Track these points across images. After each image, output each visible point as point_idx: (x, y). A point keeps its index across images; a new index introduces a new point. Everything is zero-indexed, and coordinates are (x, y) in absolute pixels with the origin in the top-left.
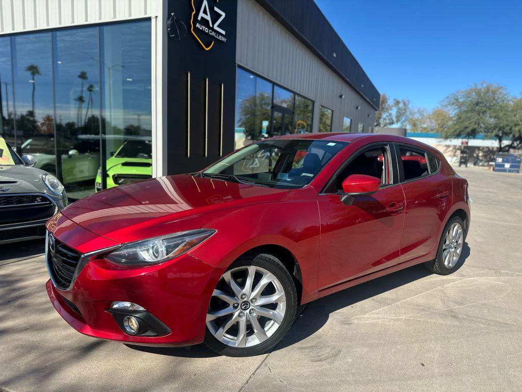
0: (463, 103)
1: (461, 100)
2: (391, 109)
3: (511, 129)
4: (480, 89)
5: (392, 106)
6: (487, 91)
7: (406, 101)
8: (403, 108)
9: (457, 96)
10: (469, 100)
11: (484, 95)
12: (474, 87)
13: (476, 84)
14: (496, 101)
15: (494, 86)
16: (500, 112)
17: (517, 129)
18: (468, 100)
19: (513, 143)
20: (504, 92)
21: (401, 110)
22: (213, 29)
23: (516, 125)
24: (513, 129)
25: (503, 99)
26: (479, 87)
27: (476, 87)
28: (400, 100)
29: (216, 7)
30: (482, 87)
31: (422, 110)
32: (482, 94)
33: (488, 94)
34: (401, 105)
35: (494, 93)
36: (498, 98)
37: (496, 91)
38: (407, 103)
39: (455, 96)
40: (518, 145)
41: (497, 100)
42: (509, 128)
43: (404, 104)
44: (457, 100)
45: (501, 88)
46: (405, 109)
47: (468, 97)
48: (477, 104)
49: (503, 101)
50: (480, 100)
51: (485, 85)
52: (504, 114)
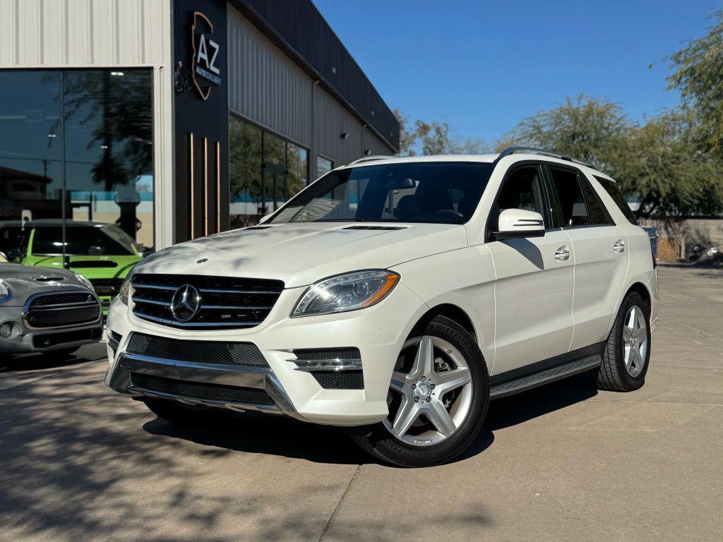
0: (549, 136)
1: (544, 130)
2: (411, 142)
3: (634, 183)
4: (578, 108)
5: (414, 136)
6: (589, 113)
7: (441, 125)
8: (436, 141)
9: (538, 122)
10: (560, 130)
11: (584, 119)
12: (565, 105)
13: (568, 99)
14: (607, 129)
15: (601, 104)
16: (613, 151)
17: (644, 181)
18: (557, 128)
19: (642, 207)
20: (618, 115)
21: (434, 144)
22: (208, 70)
23: (642, 175)
24: (638, 182)
25: (618, 126)
26: (575, 105)
27: (569, 104)
28: (429, 123)
29: (212, 40)
30: (580, 105)
31: (473, 143)
32: (580, 118)
33: (591, 118)
34: (432, 134)
35: (601, 115)
36: (609, 124)
37: (604, 112)
38: (445, 129)
39: (535, 121)
40: (652, 210)
41: (608, 127)
42: (631, 180)
43: (438, 131)
44: (538, 128)
45: (612, 106)
46: (440, 143)
47: (556, 126)
48: (574, 136)
49: (618, 130)
50: (579, 129)
51: (585, 102)
52: (620, 156)
